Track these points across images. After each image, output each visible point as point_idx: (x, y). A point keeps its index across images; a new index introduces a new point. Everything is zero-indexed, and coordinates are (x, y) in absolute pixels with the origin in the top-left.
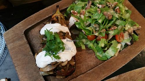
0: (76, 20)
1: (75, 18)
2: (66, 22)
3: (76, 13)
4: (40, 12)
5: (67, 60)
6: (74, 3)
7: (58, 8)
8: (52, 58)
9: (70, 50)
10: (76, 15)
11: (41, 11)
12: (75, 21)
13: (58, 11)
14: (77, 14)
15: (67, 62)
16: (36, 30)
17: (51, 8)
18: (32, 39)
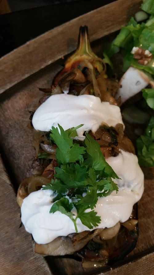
0: (146, 80)
1: (142, 73)
2: (112, 86)
3: (146, 57)
4: (28, 46)
5: (119, 222)
6: (132, 19)
7: (83, 35)
8: (74, 221)
9: (129, 186)
10: (146, 62)
11: (31, 43)
12: (143, 84)
13: (85, 46)
14: (150, 60)
15: (117, 229)
16: (17, 102)
17: (62, 33)
18: (8, 133)
